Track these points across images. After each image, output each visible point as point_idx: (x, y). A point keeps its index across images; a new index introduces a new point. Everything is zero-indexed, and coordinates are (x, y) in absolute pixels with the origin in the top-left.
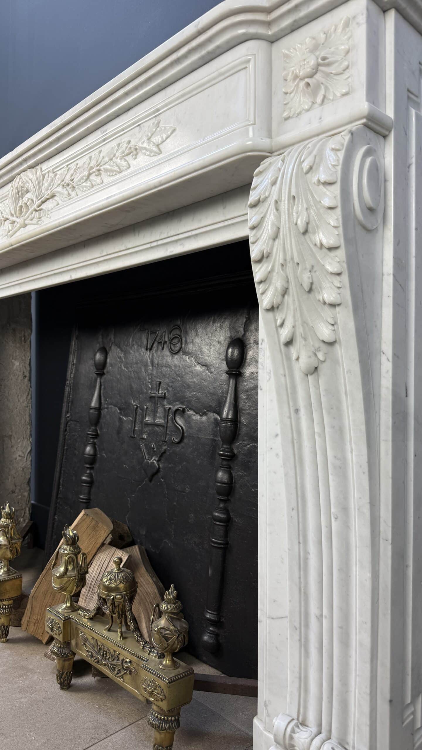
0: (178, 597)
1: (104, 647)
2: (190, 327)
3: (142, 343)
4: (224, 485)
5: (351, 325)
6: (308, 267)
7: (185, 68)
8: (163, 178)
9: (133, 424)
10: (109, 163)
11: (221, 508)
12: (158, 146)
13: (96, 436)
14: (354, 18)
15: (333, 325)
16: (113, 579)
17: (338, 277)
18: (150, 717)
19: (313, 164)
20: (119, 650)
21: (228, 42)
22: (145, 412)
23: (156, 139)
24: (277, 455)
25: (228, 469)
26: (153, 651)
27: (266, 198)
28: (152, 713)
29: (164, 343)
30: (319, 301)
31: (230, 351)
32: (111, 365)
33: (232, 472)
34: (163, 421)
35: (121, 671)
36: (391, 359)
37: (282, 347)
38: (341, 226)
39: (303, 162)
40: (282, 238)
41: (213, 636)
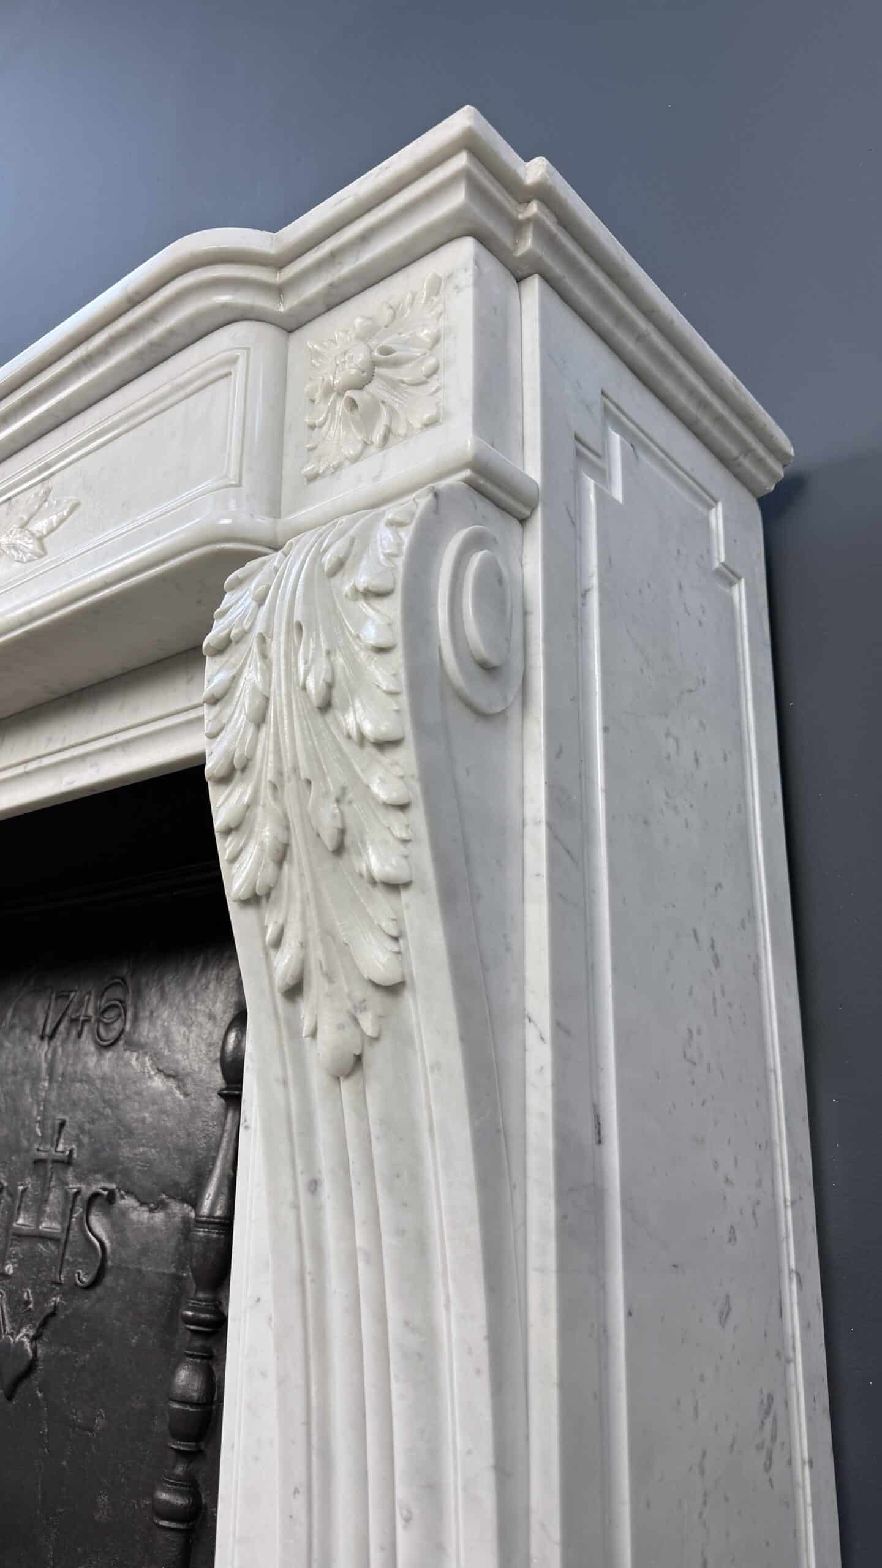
2: (147, 982)
3: (34, 1021)
4: (190, 1408)
6: (334, 790)
11: (176, 1477)
12: (40, 539)
14: (450, 277)
17: (400, 814)
19: (347, 552)
21: (191, 322)
22: (17, 1203)
23: (40, 526)
25: (205, 1360)
27: (244, 634)
29: (84, 1022)
30: (361, 875)
31: (231, 1039)
34: (58, 1227)
36: (548, 1035)
37: (280, 1000)
38: (404, 689)
39: (325, 551)
40: (272, 721)
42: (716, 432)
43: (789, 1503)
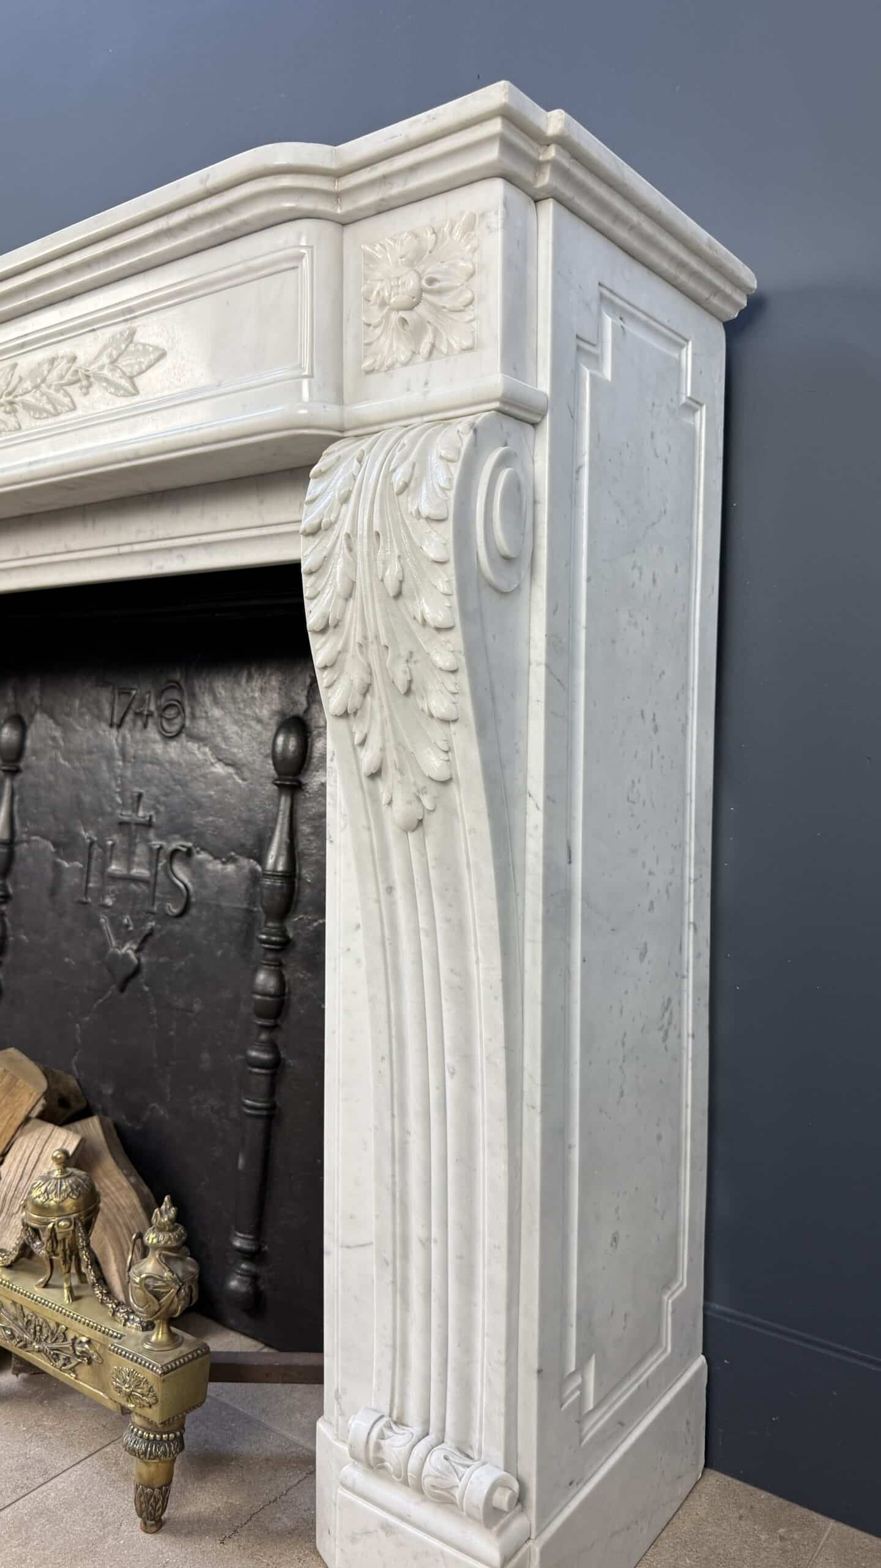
0: (179, 1219)
1: (37, 1317)
2: (200, 688)
3: (102, 711)
4: (268, 999)
5: (475, 755)
6: (404, 653)
7: (182, 246)
9: (85, 876)
10: (32, 393)
11: (263, 1042)
12: (131, 378)
13: (6, 898)
14: (483, 215)
15: (447, 752)
16: (53, 1191)
17: (452, 676)
18: (128, 1438)
19: (410, 481)
20: (65, 1322)
21: (262, 217)
22: (108, 854)
23: (128, 365)
24: (358, 961)
25: (277, 968)
26: (133, 1320)
27: (331, 525)
28: (132, 1430)
30: (423, 711)
31: (280, 740)
32: (35, 753)
33: (284, 972)
34: (147, 872)
35: (72, 1360)
36: (541, 805)
37: (364, 780)
38: (455, 592)
39: (394, 471)
40: (359, 600)
41: (248, 1279)
42: (691, 284)
43: (677, 1060)
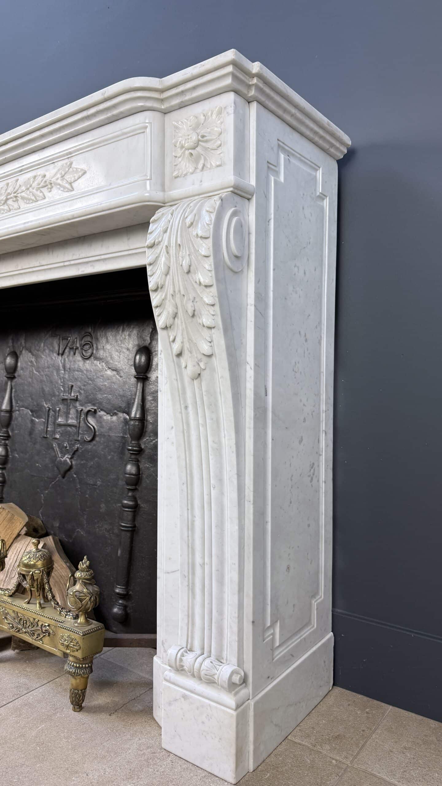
0: (90, 567)
1: (24, 617)
2: (100, 335)
3: (54, 348)
4: (132, 476)
5: (223, 342)
6: (191, 298)
7: (94, 124)
8: (76, 212)
9: (46, 425)
10: (26, 192)
11: (130, 496)
12: (71, 184)
13: (8, 437)
14: (225, 108)
15: (210, 342)
16: (32, 557)
17: (212, 307)
18: (66, 667)
19: (193, 222)
20: (38, 618)
21: (129, 110)
22: (57, 414)
23: (69, 177)
24: (173, 443)
25: (136, 462)
26: (69, 615)
27: (159, 243)
28: (69, 663)
29: (76, 349)
30: (200, 324)
31: (138, 357)
32: (22, 369)
33: (139, 464)
34: (75, 422)
35: (41, 635)
36: (253, 368)
37: (175, 358)
38: (213, 269)
39: (186, 218)
40: (171, 275)
41: (122, 607)
42: (321, 142)
43: (317, 491)
